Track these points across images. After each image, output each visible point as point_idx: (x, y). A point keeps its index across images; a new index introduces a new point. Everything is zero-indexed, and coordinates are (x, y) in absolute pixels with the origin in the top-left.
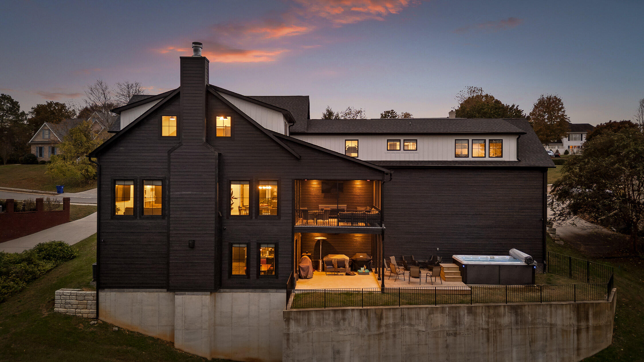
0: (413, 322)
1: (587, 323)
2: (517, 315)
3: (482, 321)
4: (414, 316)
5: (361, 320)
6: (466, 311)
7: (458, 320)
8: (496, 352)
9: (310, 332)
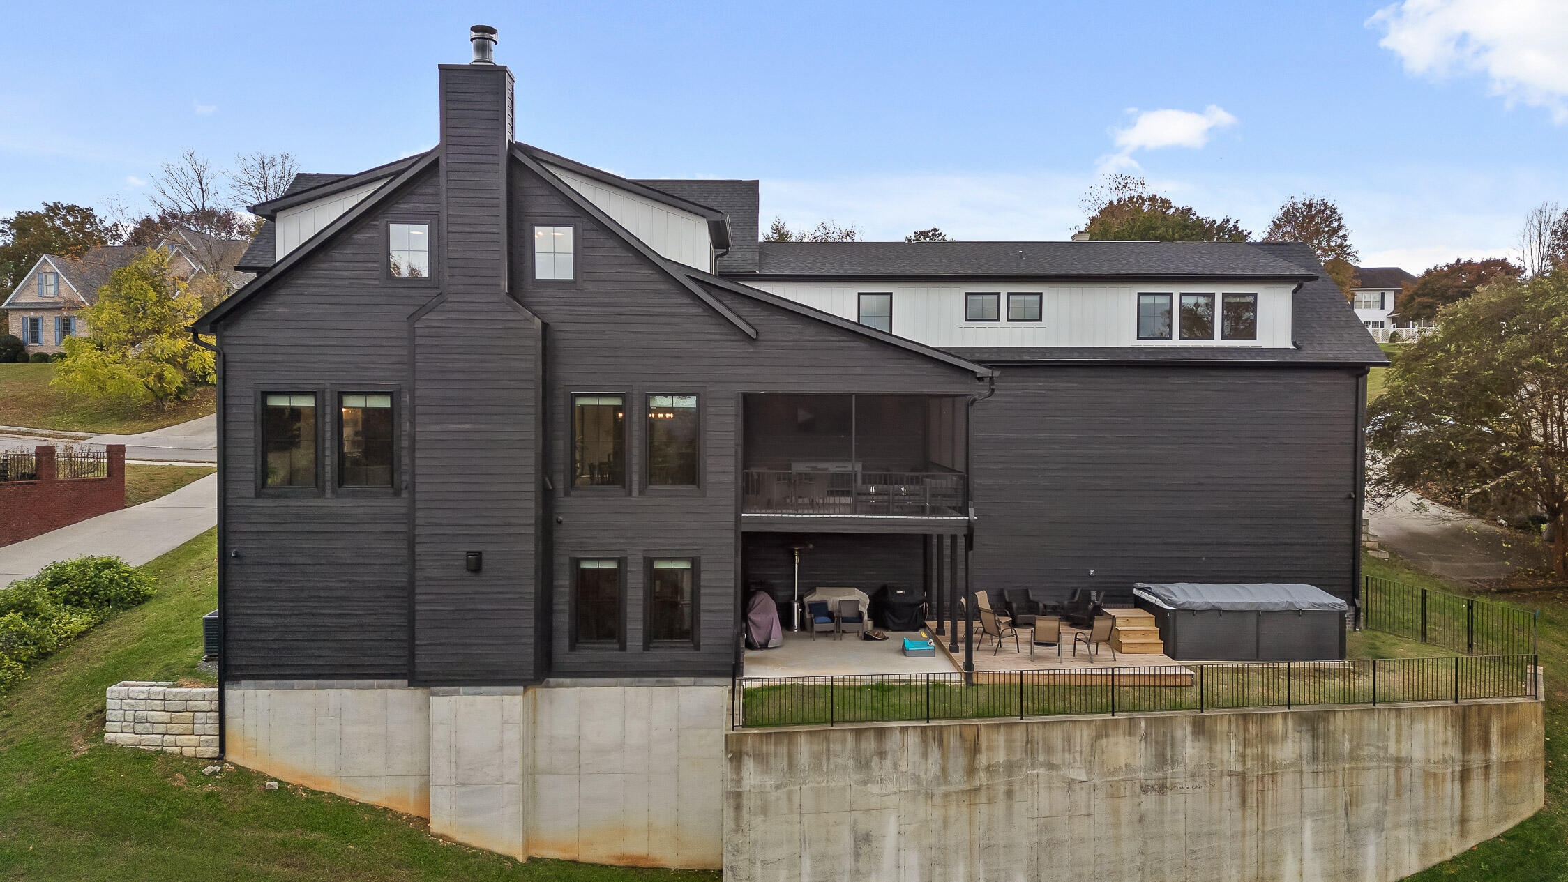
0: (1057, 760)
1: (1486, 752)
2: (1315, 736)
3: (1228, 752)
4: (1059, 744)
5: (925, 755)
6: (1189, 729)
7: (1169, 754)
8: (1263, 832)
9: (796, 788)
